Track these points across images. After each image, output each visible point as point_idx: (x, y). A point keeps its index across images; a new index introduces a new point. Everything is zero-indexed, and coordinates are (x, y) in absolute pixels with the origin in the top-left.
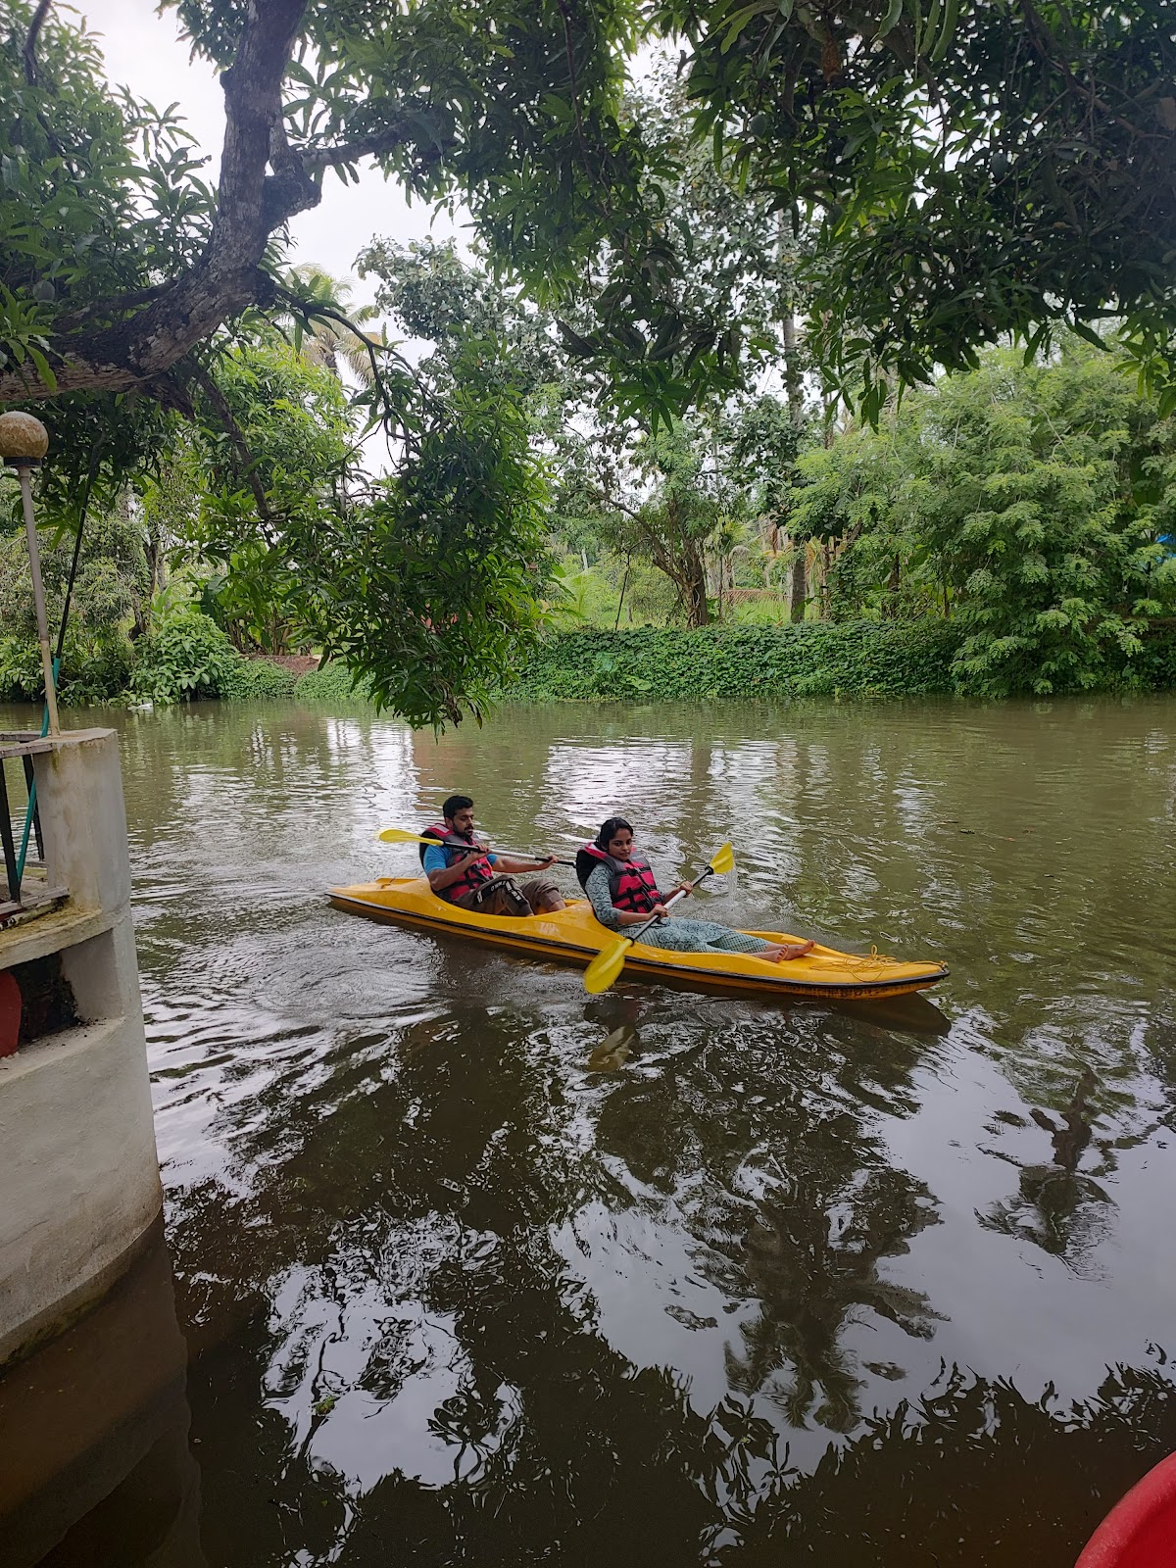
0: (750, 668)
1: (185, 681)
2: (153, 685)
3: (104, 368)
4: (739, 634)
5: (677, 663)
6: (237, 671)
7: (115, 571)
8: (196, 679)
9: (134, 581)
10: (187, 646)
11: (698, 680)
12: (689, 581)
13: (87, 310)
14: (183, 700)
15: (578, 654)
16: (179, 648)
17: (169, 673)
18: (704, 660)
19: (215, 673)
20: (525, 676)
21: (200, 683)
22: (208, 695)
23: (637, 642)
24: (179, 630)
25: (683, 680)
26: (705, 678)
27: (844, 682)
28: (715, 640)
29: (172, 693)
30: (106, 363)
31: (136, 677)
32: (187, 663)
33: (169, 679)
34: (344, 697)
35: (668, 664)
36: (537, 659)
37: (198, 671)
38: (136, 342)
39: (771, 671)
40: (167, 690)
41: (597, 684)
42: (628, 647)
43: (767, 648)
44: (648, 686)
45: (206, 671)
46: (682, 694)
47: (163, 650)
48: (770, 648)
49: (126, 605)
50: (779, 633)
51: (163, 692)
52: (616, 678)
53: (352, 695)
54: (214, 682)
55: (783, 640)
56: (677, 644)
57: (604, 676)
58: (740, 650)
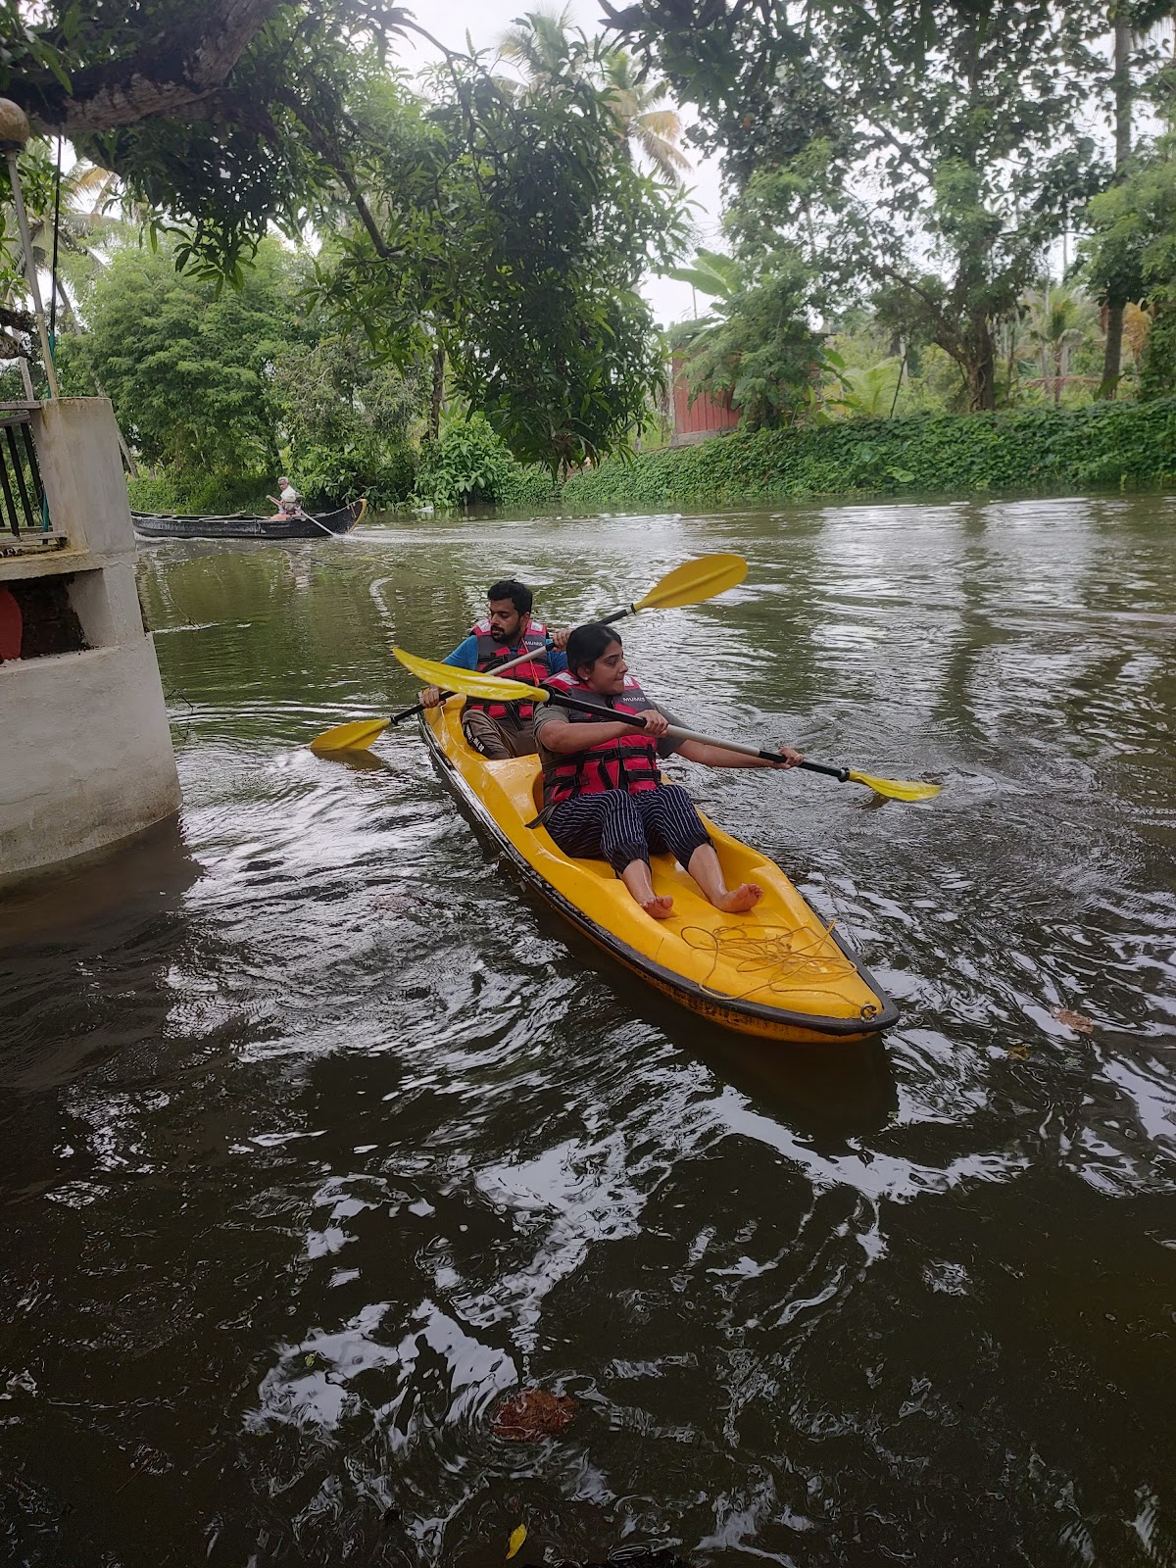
0: (1029, 456)
1: (462, 485)
2: (433, 490)
3: (165, 87)
4: (1020, 418)
5: (947, 452)
6: (511, 475)
7: (399, 375)
8: (472, 482)
9: (416, 386)
10: (464, 450)
11: (968, 471)
12: (974, 361)
13: (162, 34)
14: (462, 504)
15: (840, 446)
16: (457, 452)
17: (447, 477)
18: (977, 448)
19: (490, 477)
20: (783, 471)
21: (476, 485)
22: (484, 499)
23: (907, 431)
24: (459, 435)
25: (951, 470)
26: (975, 468)
27: (1134, 468)
28: (993, 425)
29: (450, 497)
30: (166, 82)
31: (419, 481)
32: (465, 467)
33: (448, 483)
34: (605, 499)
35: (937, 453)
36: (797, 453)
37: (474, 475)
38: (188, 58)
39: (1051, 458)
40: (446, 494)
41: (854, 476)
42: (896, 436)
43: (1052, 433)
44: (911, 478)
45: (482, 475)
46: (948, 486)
47: (443, 454)
48: (1056, 432)
49: (410, 409)
50: (1068, 414)
51: (442, 496)
52: (877, 469)
53: (613, 496)
54: (490, 485)
55: (1070, 423)
56: (949, 431)
57: (863, 467)
58: (1020, 435)
